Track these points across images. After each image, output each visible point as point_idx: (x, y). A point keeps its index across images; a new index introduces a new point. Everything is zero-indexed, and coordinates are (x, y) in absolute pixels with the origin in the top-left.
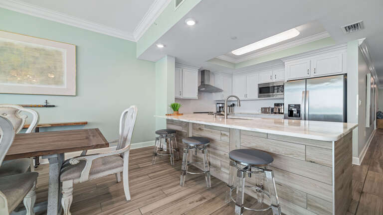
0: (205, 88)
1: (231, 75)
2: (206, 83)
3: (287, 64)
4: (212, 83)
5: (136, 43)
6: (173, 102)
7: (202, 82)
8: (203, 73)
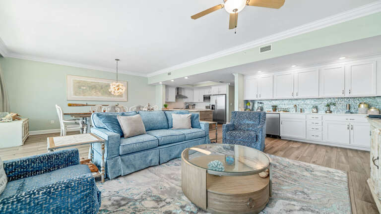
0: (179, 96)
1: (193, 90)
2: (180, 94)
3: (213, 88)
4: (183, 94)
5: (147, 78)
6: (165, 103)
7: (178, 93)
8: (178, 89)
